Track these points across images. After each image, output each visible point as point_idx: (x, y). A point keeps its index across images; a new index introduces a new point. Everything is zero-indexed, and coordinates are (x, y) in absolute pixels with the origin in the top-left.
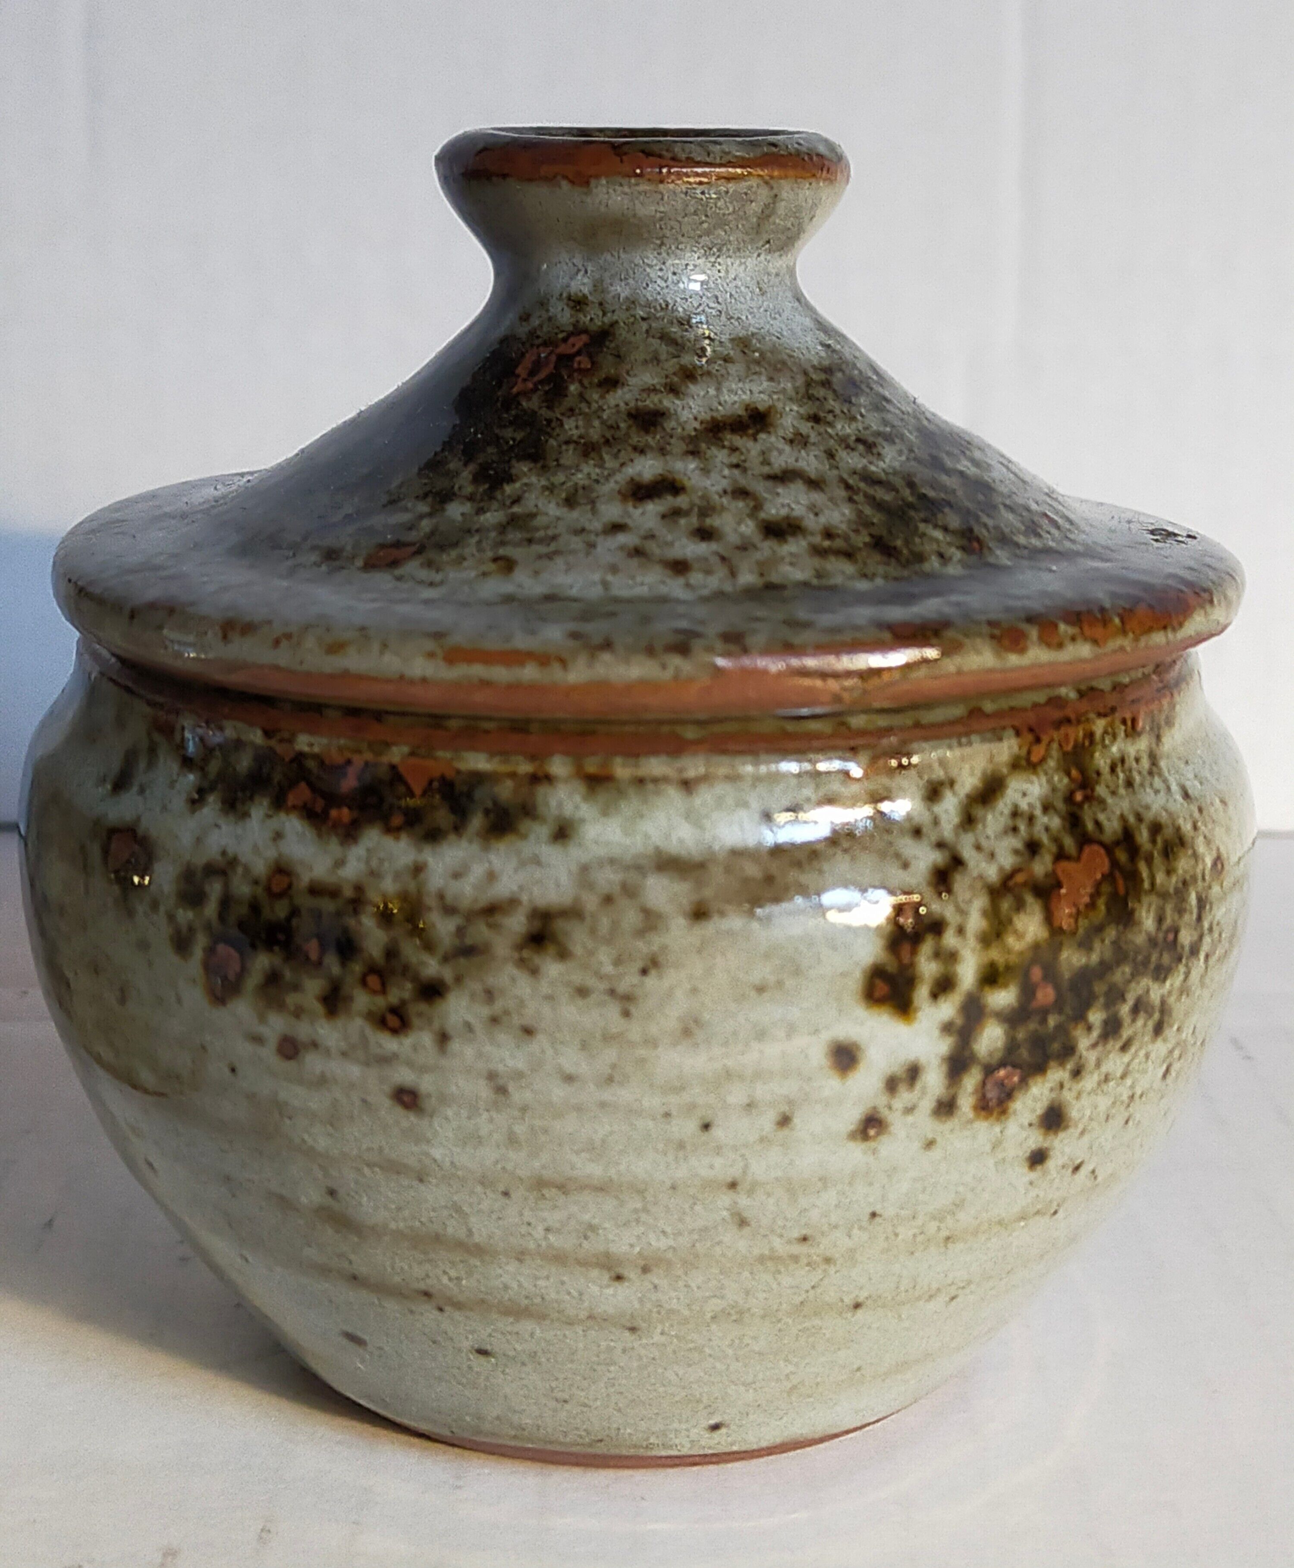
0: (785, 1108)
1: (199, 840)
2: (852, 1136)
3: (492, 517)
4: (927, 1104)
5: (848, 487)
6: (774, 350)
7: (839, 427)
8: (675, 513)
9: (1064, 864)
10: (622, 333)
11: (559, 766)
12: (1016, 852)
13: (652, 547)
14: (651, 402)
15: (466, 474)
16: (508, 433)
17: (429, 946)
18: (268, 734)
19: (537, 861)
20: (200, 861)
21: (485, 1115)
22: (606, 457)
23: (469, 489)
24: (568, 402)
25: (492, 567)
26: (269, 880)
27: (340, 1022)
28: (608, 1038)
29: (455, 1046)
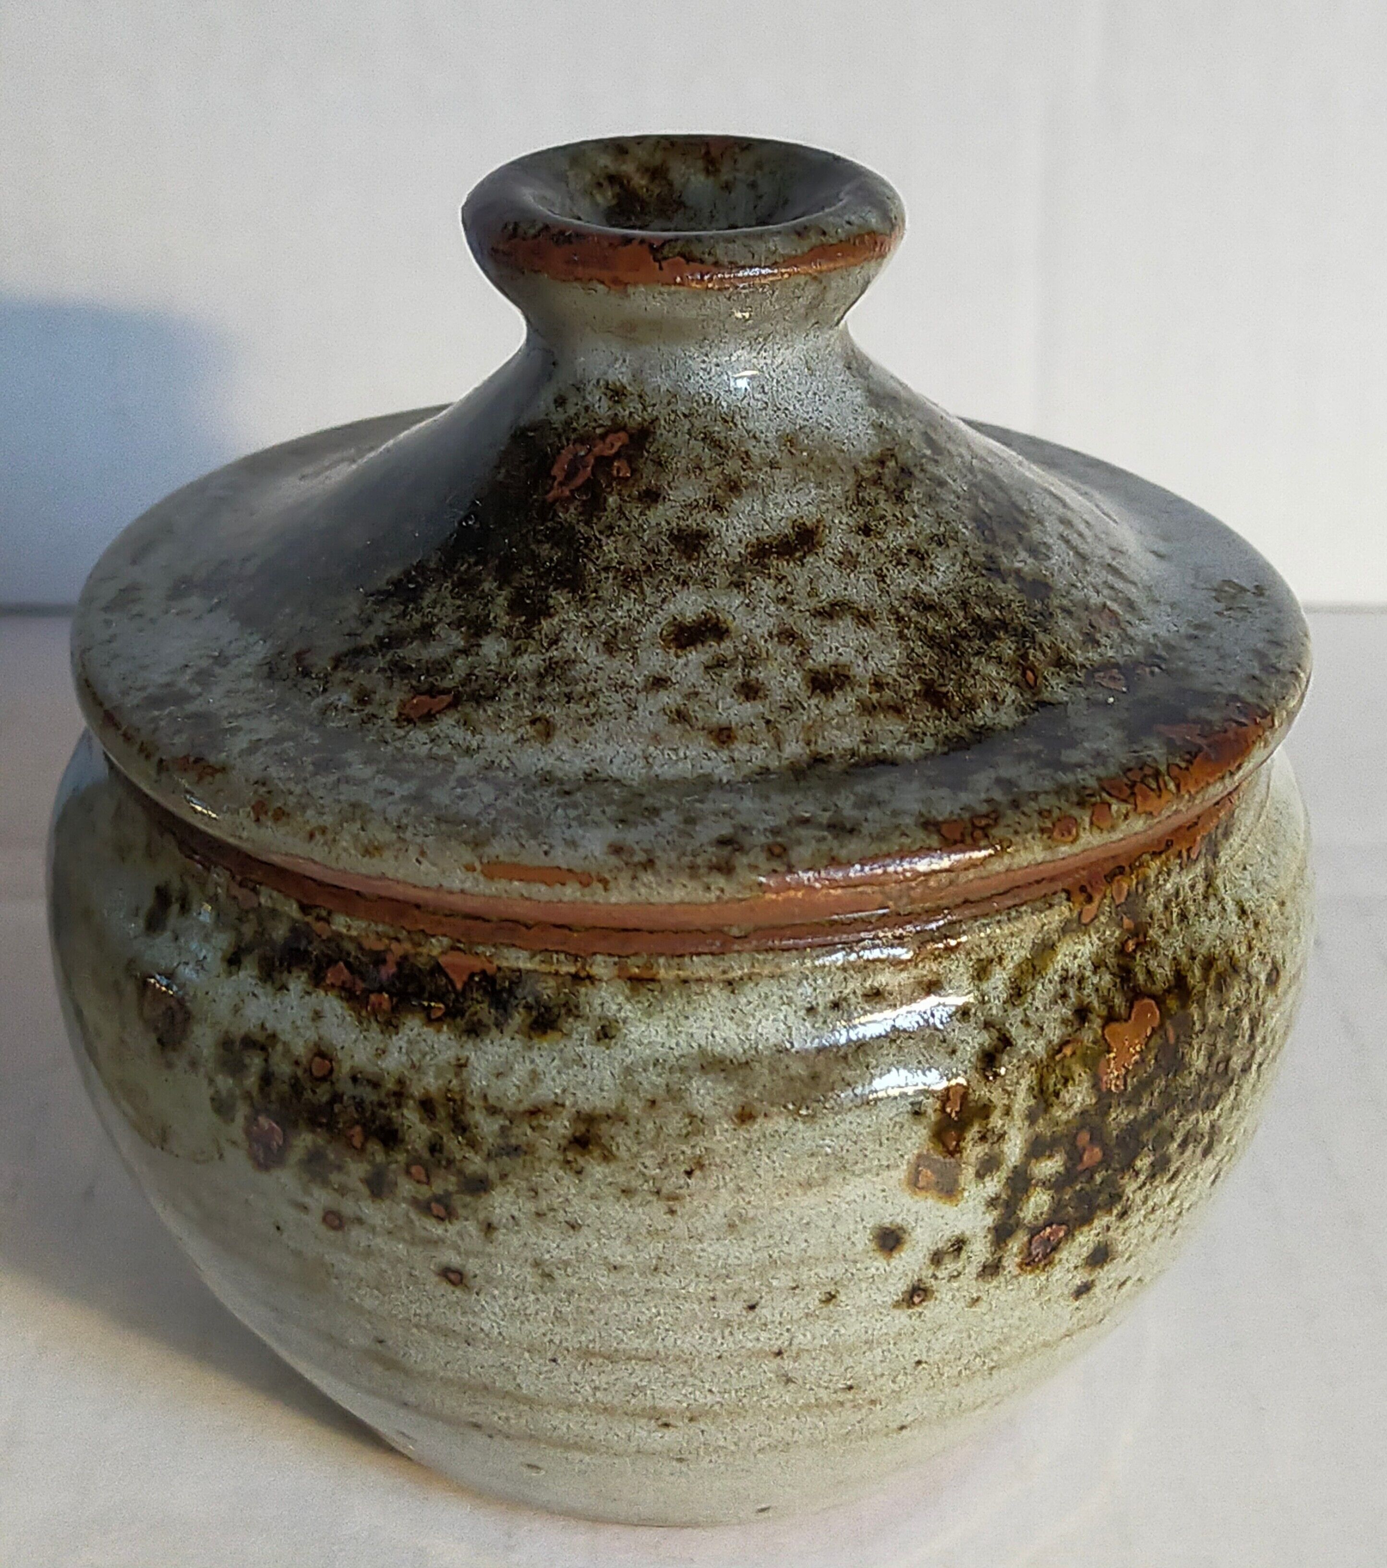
0: (831, 1288)
1: (236, 1010)
2: (897, 1305)
3: (529, 662)
4: (973, 1269)
5: (899, 619)
6: (823, 447)
7: (890, 536)
8: (719, 664)
9: (1114, 1026)
10: (663, 432)
11: (601, 967)
12: (1065, 1022)
13: (694, 708)
14: (693, 522)
15: (501, 601)
16: (545, 550)
17: (473, 1144)
18: (304, 909)
19: (579, 1060)
20: (239, 1030)
21: (532, 1297)
22: (648, 590)
23: (505, 620)
24: (608, 517)
25: (531, 730)
26: (311, 1062)
27: (385, 1205)
28: (653, 1233)
29: (500, 1235)
